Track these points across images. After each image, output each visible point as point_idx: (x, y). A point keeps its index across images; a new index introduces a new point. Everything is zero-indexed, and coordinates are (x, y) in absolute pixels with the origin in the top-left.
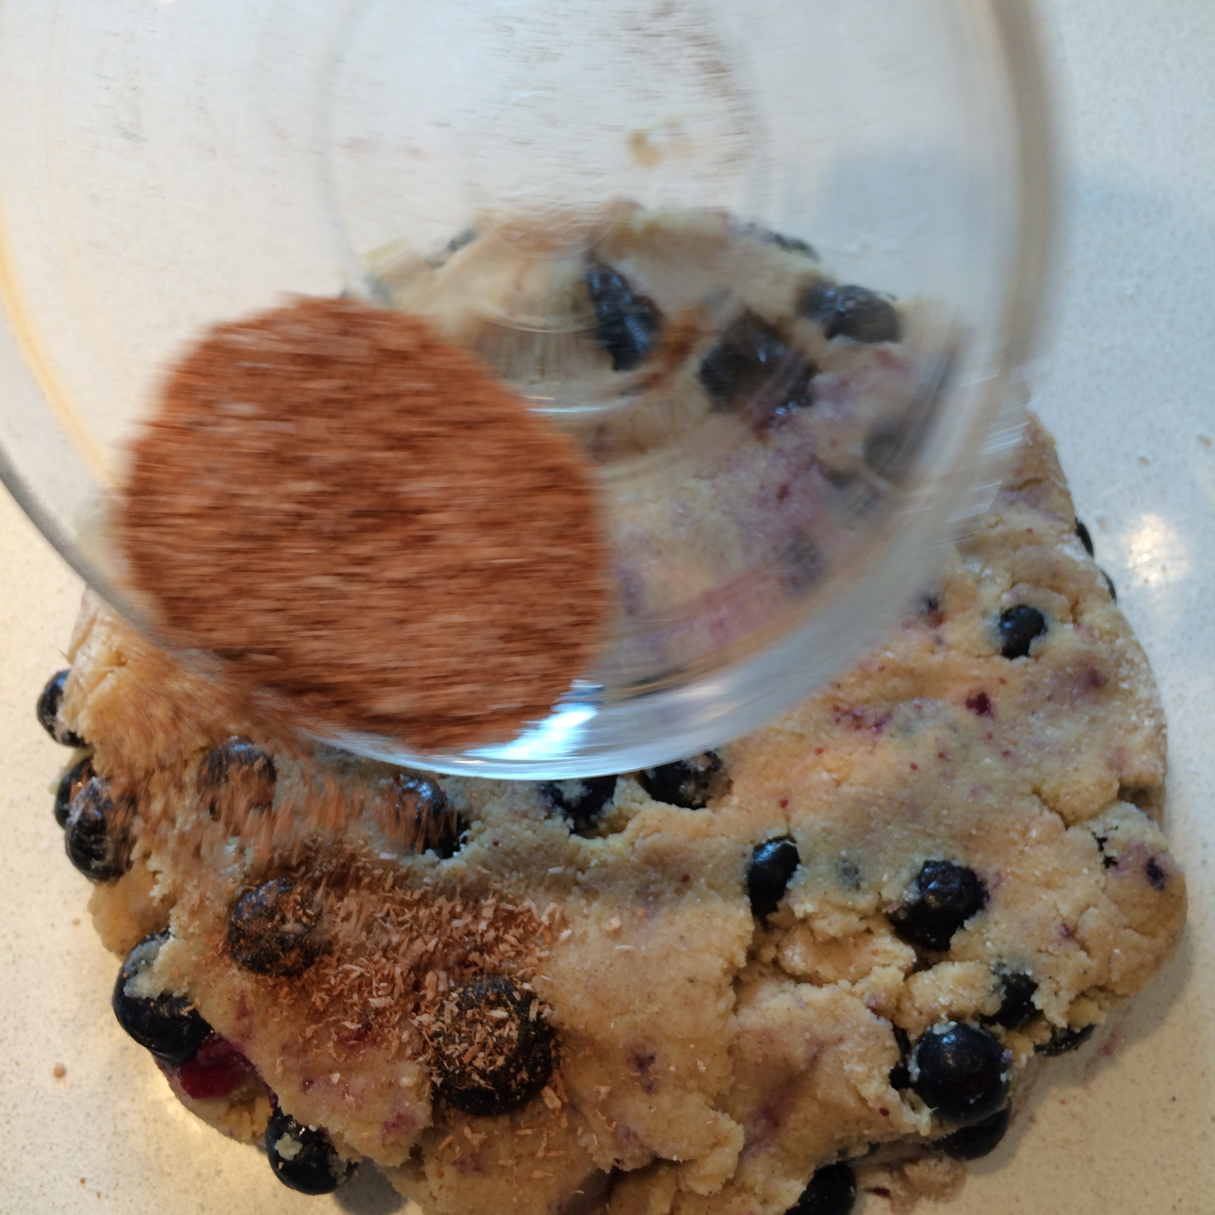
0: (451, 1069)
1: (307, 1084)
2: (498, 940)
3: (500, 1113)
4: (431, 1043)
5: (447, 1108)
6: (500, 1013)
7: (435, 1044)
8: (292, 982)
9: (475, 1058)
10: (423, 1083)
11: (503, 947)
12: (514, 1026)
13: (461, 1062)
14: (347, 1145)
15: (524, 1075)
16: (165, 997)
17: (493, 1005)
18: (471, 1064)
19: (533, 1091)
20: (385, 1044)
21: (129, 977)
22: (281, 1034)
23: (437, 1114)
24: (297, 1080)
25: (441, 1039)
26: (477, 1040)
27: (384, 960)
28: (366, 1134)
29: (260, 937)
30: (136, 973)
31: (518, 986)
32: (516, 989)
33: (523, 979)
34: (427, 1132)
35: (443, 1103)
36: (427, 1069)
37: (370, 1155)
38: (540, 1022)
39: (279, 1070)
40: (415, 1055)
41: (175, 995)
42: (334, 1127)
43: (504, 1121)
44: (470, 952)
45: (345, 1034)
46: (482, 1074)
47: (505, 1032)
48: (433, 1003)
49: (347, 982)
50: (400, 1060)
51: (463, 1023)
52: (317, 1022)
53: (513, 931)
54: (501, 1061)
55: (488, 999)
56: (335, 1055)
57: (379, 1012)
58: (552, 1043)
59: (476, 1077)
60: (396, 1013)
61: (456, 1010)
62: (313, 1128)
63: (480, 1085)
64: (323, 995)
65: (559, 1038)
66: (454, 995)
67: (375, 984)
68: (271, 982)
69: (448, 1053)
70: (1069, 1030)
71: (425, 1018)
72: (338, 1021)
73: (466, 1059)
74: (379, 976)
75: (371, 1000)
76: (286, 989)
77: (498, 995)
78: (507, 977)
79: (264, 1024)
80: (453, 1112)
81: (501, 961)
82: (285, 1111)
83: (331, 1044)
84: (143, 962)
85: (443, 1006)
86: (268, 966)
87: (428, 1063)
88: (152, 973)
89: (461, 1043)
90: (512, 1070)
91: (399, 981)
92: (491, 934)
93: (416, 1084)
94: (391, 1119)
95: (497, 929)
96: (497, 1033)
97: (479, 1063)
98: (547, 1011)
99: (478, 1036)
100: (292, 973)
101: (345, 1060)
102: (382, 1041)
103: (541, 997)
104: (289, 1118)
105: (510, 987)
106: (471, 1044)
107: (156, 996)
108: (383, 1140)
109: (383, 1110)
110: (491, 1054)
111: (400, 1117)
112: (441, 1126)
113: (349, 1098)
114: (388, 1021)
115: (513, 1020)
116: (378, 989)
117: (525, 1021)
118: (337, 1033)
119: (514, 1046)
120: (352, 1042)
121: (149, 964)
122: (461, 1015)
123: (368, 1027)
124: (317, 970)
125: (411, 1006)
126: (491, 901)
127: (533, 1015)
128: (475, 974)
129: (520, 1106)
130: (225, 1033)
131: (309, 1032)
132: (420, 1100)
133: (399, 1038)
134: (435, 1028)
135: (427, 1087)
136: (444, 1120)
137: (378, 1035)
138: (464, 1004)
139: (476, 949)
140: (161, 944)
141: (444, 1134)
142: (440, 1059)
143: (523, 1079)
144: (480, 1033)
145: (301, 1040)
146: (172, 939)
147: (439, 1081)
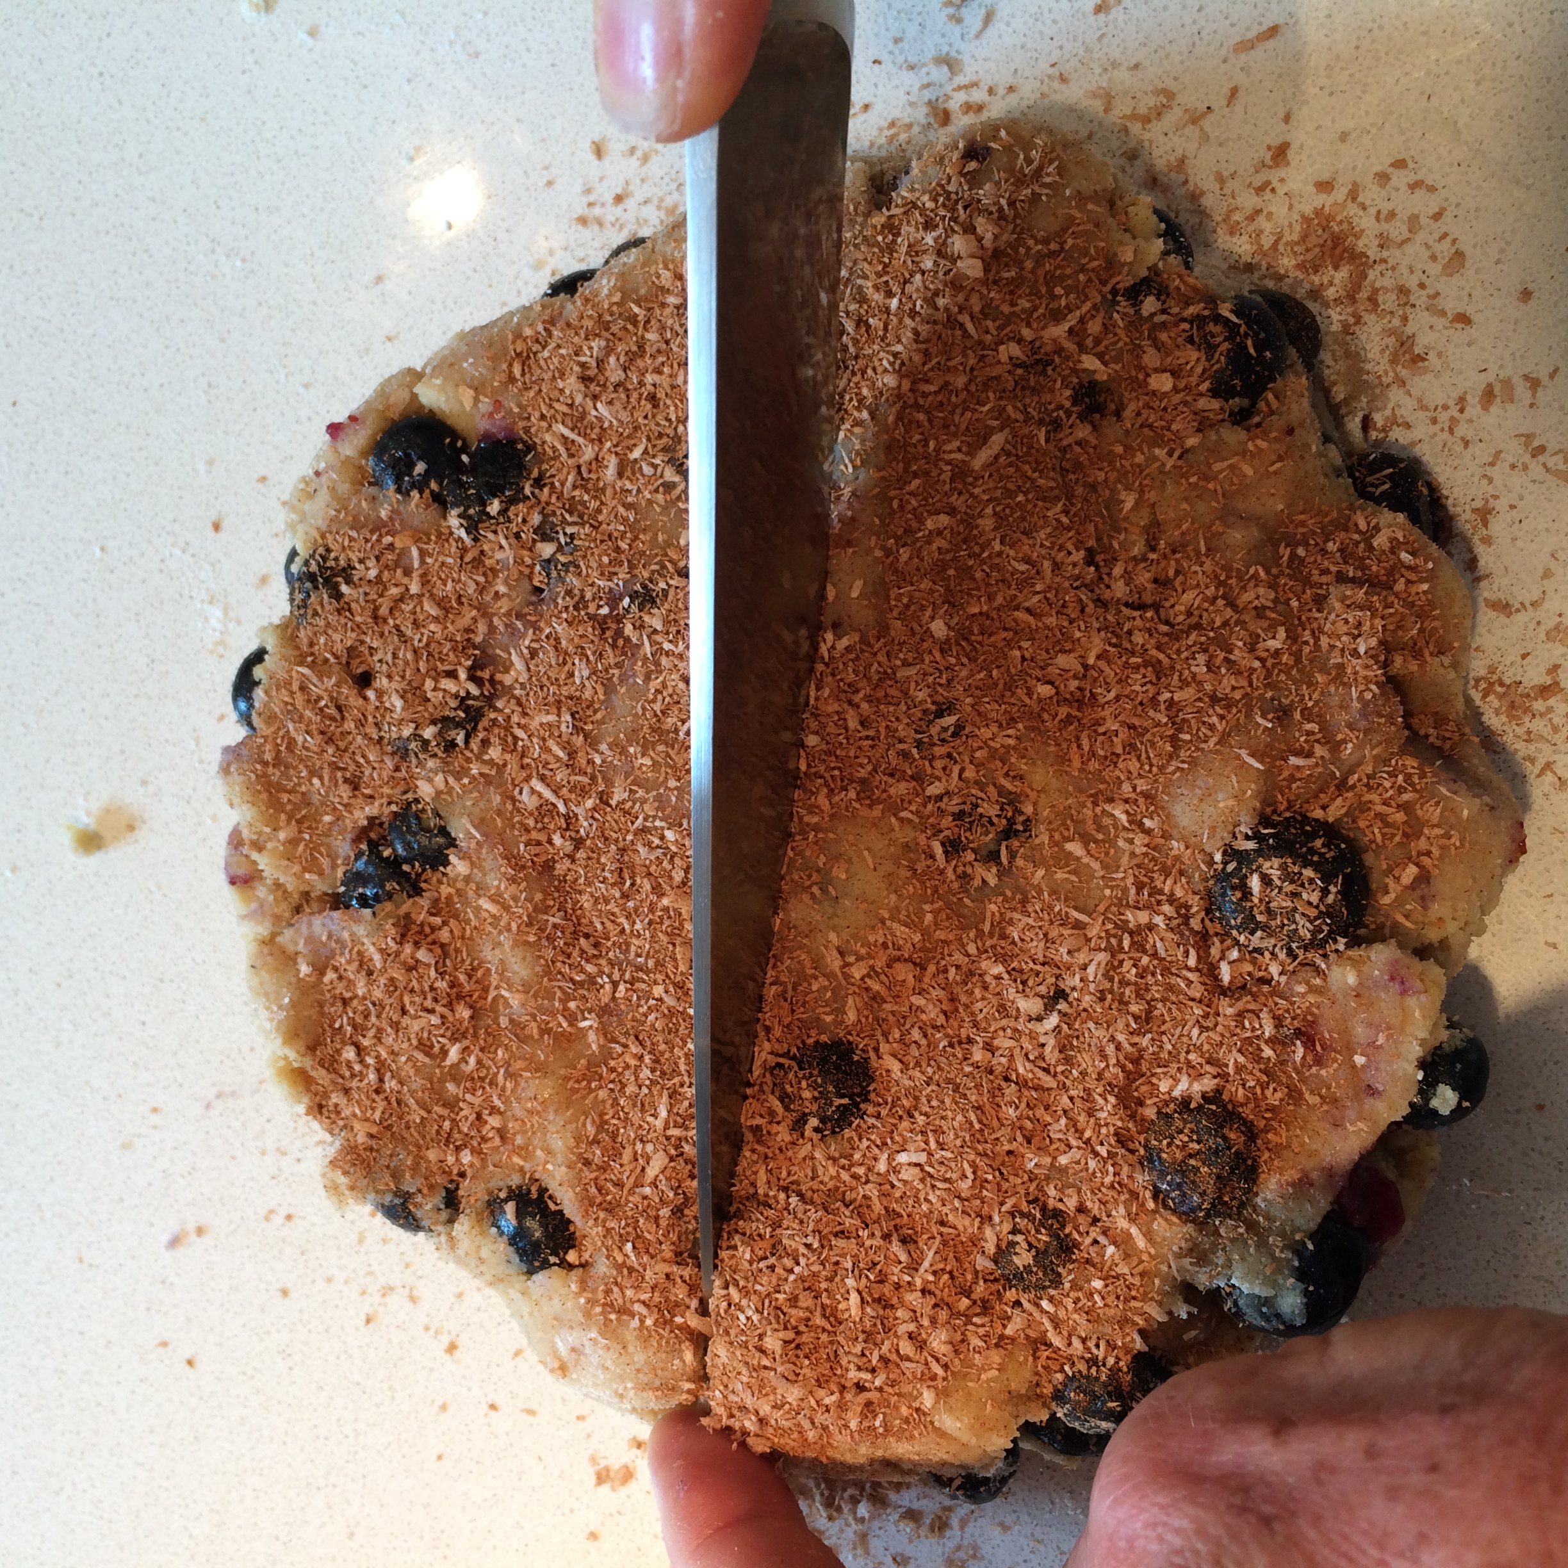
0: (1326, 928)
1: (1372, 1091)
2: (1171, 900)
3: (1362, 865)
4: (1301, 957)
5: (1367, 927)
6: (1255, 883)
7: (1300, 952)
8: (1262, 1131)
9: (1310, 903)
10: (1349, 958)
11: (1179, 893)
12: (1267, 864)
13: (1316, 918)
14: (1431, 1033)
15: (1318, 843)
16: (1301, 1275)
17: (1247, 894)
18: (1317, 907)
19: (1331, 831)
20: (1315, 1011)
21: (1284, 1323)
22: (1322, 1132)
23: (1377, 936)
24: (1369, 1102)
25: (1294, 945)
26: (1289, 904)
27: (1219, 1028)
28: (1417, 1014)
29: (1219, 1177)
30: (1278, 1316)
31: (1220, 867)
32: (1224, 869)
33: (1211, 863)
34: (1401, 946)
35: (1362, 932)
36: (1333, 956)
37: (1438, 1004)
38: (1256, 836)
39: (1361, 1125)
40: (1318, 971)
41: (1296, 1264)
42: (1415, 1051)
43: (1369, 859)
44: (1191, 930)
45: (1309, 1059)
46: (1325, 892)
47: (1275, 874)
48: (1254, 962)
49: (1250, 1066)
50: (1329, 990)
51: (1273, 923)
52: (1301, 1094)
53: (1159, 884)
54: (1308, 873)
55: (1241, 899)
56: (1335, 1065)
57: (1278, 1022)
58: (1275, 817)
59: (1330, 899)
60: (1276, 1004)
61: (1259, 933)
62: (1420, 1076)
63: (1338, 892)
64: (1269, 1092)
65: (1269, 810)
66: (1242, 939)
67: (1248, 1034)
68: (1266, 1155)
69: (1309, 936)
70: (1163, 235)
71: (1274, 970)
72: (1295, 1069)
73: (1313, 913)
74: (1238, 1031)
75: (1267, 1034)
76: (1270, 1136)
77: (1233, 888)
78: (1212, 882)
79: (1312, 1154)
80: (1368, 919)
81: (1195, 893)
82: (1406, 1110)
83: (1323, 1072)
84: (1264, 1310)
85: (1256, 950)
86: (1250, 1162)
87: (1325, 956)
88: (1276, 1296)
89: (1295, 922)
90: (1315, 858)
91: (1240, 1005)
92: (1167, 908)
93: (1353, 966)
94: (1395, 987)
95: (1159, 903)
96: (1279, 883)
97: (1315, 898)
98: (1244, 829)
99: (1284, 904)
100: (1251, 1133)
101: (1339, 1053)
102: (1312, 1014)
103: (1228, 839)
104: (1411, 1104)
105: (1222, 877)
106: (1295, 909)
107: (1301, 1286)
108: (1419, 992)
109: (1387, 1000)
110: (1302, 885)
111: (1392, 979)
112: (1387, 931)
113: (1381, 1040)
114: (1287, 1011)
115: (1260, 866)
116: (1253, 1029)
117: (1259, 852)
118: (1310, 1067)
119: (1289, 860)
120: (1318, 1048)
121: (1267, 1301)
122: (1265, 928)
123: (1298, 1033)
124: (1242, 1105)
125: (1266, 988)
126: (1129, 915)
127: (1251, 845)
128: (1211, 921)
129: (1350, 842)
130: (1330, 1199)
131: (1313, 1099)
132: (1369, 958)
133: (1303, 995)
134: (1282, 955)
135: (1354, 953)
136: (1381, 927)
137: (1304, 1019)
138: (1251, 925)
139: (1186, 924)
140: (1242, 1292)
141: (1396, 925)
142: (1316, 944)
143: (1323, 845)
144: (1280, 902)
145: (1325, 1107)
146: (1233, 1281)
147: (1342, 941)
